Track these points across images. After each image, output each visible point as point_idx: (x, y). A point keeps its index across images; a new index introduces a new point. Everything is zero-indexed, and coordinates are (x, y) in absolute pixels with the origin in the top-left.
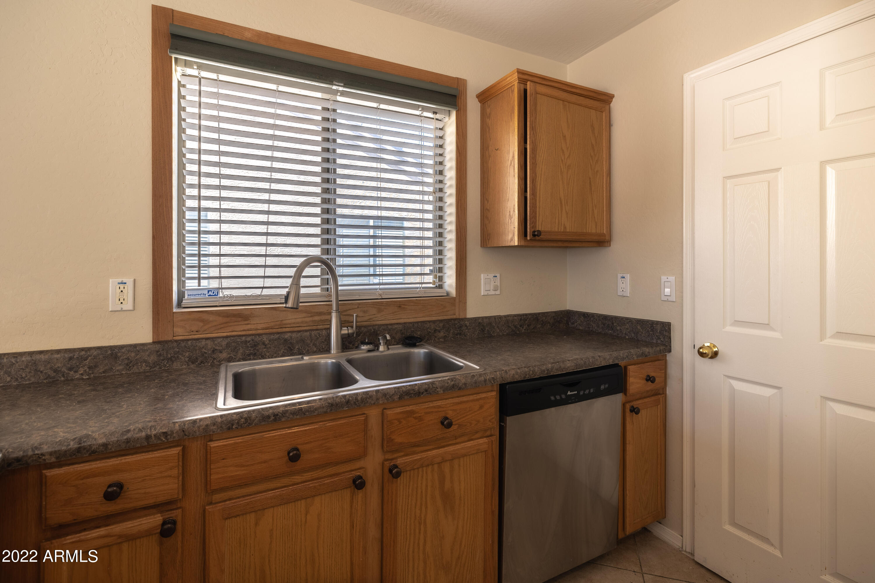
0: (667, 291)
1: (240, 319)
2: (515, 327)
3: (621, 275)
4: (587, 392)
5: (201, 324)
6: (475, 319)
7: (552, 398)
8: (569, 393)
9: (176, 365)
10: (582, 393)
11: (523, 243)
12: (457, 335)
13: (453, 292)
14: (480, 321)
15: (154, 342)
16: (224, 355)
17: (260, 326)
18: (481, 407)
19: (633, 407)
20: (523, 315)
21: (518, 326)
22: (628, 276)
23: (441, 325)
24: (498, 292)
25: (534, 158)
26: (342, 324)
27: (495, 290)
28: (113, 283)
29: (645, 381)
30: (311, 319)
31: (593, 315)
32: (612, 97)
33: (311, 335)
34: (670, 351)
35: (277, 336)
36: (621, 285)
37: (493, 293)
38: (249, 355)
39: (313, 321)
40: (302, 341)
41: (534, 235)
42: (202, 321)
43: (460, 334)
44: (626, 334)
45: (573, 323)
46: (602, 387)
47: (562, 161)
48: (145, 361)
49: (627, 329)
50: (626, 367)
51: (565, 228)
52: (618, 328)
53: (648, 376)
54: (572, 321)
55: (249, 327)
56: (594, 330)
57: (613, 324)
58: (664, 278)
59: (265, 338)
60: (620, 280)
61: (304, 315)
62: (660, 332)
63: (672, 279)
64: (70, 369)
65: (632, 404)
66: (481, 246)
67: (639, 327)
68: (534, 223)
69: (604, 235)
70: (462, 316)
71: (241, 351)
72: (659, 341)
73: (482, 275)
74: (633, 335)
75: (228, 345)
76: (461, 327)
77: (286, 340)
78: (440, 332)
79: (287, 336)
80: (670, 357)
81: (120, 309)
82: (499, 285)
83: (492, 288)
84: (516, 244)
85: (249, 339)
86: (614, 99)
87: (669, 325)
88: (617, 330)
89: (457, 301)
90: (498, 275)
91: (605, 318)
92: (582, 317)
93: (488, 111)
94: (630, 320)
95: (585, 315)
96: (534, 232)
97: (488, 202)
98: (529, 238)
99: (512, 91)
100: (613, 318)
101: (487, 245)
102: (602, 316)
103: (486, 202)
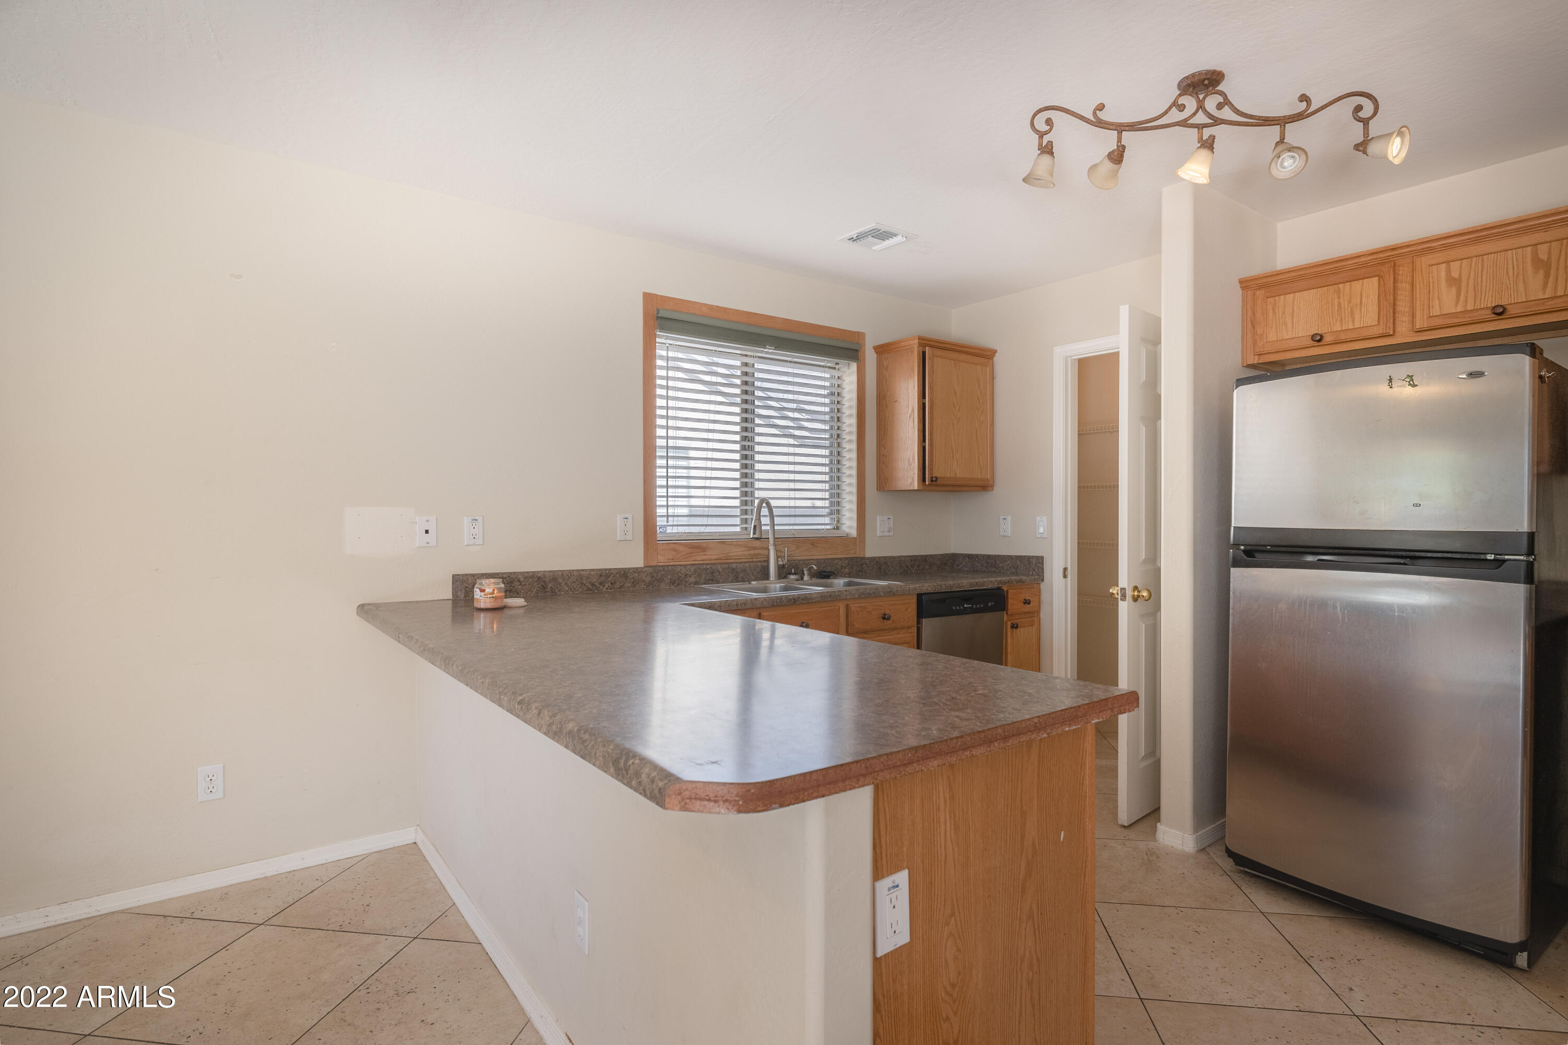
0: (1041, 530)
1: (700, 550)
2: (907, 567)
3: (1003, 517)
4: (978, 606)
5: (675, 553)
6: (873, 559)
7: (954, 608)
8: (965, 606)
9: (663, 586)
10: (974, 606)
11: (921, 488)
12: (859, 571)
13: (854, 533)
14: (877, 560)
15: (645, 567)
16: (692, 579)
17: (713, 557)
18: (906, 610)
19: (1013, 624)
20: (914, 556)
21: (909, 566)
22: (1009, 518)
23: (846, 562)
24: (891, 534)
25: (931, 418)
26: (778, 557)
27: (889, 532)
28: (619, 518)
29: (1023, 604)
30: (748, 552)
31: (977, 556)
32: (993, 352)
33: (750, 565)
34: (1043, 580)
35: (727, 566)
36: (1002, 526)
37: (887, 534)
38: (709, 580)
39: (750, 555)
40: (744, 570)
41: (932, 481)
42: (675, 550)
43: (862, 571)
44: (1007, 570)
45: (958, 566)
46: (990, 604)
47: (954, 414)
48: (644, 581)
49: (1009, 565)
50: (1007, 591)
51: (956, 474)
52: (1001, 565)
53: (1025, 600)
54: (957, 564)
55: (706, 557)
56: (979, 569)
57: (996, 562)
58: (1038, 519)
59: (719, 567)
60: (1001, 520)
61: (743, 549)
62: (1035, 565)
63: (1045, 519)
64: (600, 584)
65: (1012, 622)
66: (877, 490)
67: (1018, 563)
68: (931, 470)
69: (988, 480)
70: (861, 556)
71: (704, 576)
72: (1034, 571)
73: (878, 517)
74: (1013, 570)
75: (695, 571)
76: (862, 565)
77: (733, 569)
78: (845, 568)
79: (734, 566)
80: (1043, 586)
81: (624, 539)
82: (892, 527)
83: (886, 530)
84: (916, 488)
85: (708, 567)
86: (996, 355)
87: (1042, 557)
88: (1000, 567)
89: (858, 540)
90: (891, 517)
91: (989, 557)
92: (967, 559)
93: (885, 363)
94: (1010, 557)
95: (969, 556)
96: (932, 478)
97: (885, 449)
98: (927, 483)
99: (912, 352)
100: (995, 556)
101: (883, 488)
102: (985, 555)
103: (883, 448)
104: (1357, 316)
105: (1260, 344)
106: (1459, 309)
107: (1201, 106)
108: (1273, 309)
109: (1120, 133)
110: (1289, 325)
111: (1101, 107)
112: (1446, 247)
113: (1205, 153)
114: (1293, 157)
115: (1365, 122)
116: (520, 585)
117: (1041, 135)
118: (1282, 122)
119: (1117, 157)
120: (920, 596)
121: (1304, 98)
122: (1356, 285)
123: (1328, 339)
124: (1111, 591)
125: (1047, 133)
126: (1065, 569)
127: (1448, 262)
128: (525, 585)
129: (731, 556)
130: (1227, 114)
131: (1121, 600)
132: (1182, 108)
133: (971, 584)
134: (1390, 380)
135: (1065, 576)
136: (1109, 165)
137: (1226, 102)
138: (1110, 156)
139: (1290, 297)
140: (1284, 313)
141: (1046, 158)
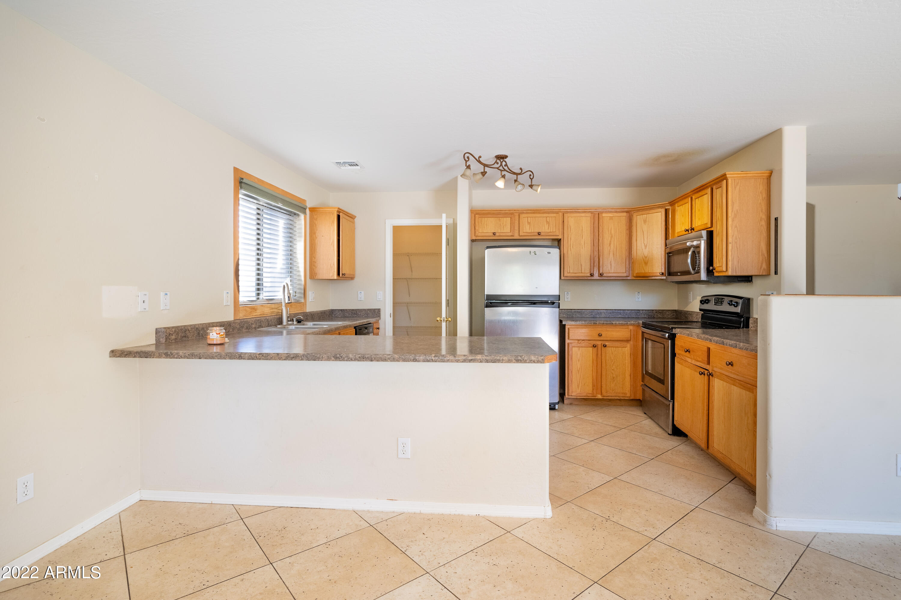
0: (379, 297)
1: (254, 310)
3: (360, 292)
5: (246, 312)
8: (366, 331)
9: (244, 330)
11: (337, 278)
13: (303, 300)
14: (311, 313)
15: (235, 320)
16: (254, 326)
17: (259, 314)
20: (321, 311)
22: (363, 292)
23: (304, 315)
25: (342, 246)
28: (225, 293)
29: (377, 329)
30: (270, 311)
31: (346, 310)
32: (355, 217)
33: (273, 317)
34: (381, 319)
35: (265, 318)
36: (359, 296)
37: (313, 300)
39: (272, 312)
41: (343, 275)
43: (307, 319)
44: (363, 315)
47: (347, 245)
49: (363, 313)
50: (373, 324)
51: (347, 272)
52: (359, 313)
53: (377, 327)
54: (334, 314)
55: (256, 314)
56: (347, 316)
57: (357, 312)
58: (378, 293)
59: (263, 319)
60: (359, 294)
61: (269, 309)
62: (377, 312)
63: (383, 293)
66: (310, 278)
67: (369, 312)
68: (342, 270)
69: (354, 275)
70: (305, 312)
71: (258, 324)
72: (377, 316)
73: (310, 292)
74: (366, 315)
75: (254, 322)
77: (267, 320)
80: (380, 321)
82: (314, 296)
84: (333, 278)
85: (259, 319)
86: (356, 218)
87: (380, 309)
88: (359, 315)
89: (304, 304)
90: (314, 292)
91: (353, 310)
92: (341, 311)
93: (315, 217)
94: (365, 310)
95: (341, 310)
96: (342, 274)
97: (315, 258)
98: (341, 276)
99: (333, 214)
100: (356, 310)
101: (314, 277)
102: (351, 309)
103: (313, 258)
104: (505, 228)
105: (477, 233)
106: (530, 231)
107: (501, 165)
108: (481, 222)
109: (484, 167)
110: (486, 228)
111: (480, 157)
112: (527, 213)
113: (503, 179)
114: (520, 186)
115: (531, 179)
116: (189, 333)
117: (466, 161)
118: (517, 174)
119: (484, 173)
120: (355, 328)
121: (521, 169)
122: (505, 219)
123: (497, 234)
124: (437, 319)
125: (468, 161)
126: (391, 314)
127: (528, 217)
128: (191, 333)
129: (265, 313)
130: (506, 168)
131: (443, 322)
132: (498, 163)
133: (367, 321)
134: (530, 252)
135: (391, 317)
136: (481, 176)
137: (506, 165)
138: (482, 173)
139: (486, 219)
140: (484, 224)
141: (468, 170)
